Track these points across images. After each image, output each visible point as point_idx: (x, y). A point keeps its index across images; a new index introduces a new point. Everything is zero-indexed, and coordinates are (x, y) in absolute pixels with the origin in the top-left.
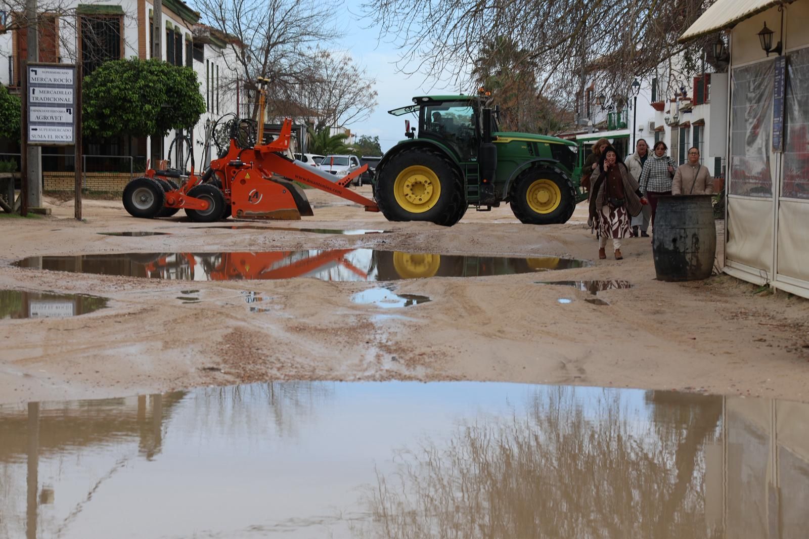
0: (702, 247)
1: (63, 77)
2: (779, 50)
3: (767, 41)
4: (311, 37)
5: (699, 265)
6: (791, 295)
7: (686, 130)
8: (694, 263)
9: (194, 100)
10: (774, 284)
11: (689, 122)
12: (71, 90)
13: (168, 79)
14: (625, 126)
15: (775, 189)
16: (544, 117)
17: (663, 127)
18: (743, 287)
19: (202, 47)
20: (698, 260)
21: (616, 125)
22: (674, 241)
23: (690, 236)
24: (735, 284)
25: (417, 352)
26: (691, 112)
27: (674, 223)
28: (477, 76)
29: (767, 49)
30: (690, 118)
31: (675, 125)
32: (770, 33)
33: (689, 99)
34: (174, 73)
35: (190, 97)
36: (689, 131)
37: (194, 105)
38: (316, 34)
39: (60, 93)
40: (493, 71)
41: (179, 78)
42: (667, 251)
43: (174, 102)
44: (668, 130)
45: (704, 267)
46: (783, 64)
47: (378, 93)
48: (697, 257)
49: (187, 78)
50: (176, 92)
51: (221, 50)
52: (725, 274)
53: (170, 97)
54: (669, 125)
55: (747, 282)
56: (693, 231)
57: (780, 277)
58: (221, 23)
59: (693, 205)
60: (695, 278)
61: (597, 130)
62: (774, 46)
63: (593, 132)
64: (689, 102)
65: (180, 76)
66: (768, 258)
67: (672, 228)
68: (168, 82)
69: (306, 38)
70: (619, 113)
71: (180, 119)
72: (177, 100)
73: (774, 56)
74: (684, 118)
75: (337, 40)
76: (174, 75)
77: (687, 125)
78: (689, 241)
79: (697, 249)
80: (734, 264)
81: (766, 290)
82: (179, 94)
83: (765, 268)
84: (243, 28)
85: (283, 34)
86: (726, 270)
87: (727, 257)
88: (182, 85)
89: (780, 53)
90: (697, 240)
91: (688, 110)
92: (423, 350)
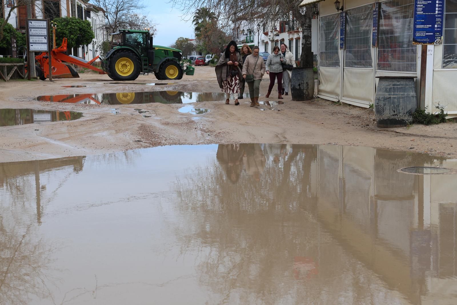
0: (310, 87)
1: (42, 24)
2: (342, 9)
3: (338, 6)
4: (134, 8)
5: (308, 94)
6: (350, 105)
7: (277, 42)
8: (307, 93)
9: (90, 33)
10: (342, 101)
11: (278, 40)
12: (46, 30)
13: (80, 25)
14: (252, 42)
15: (341, 64)
16: (221, 38)
17: (268, 41)
18: (327, 102)
19: (90, 12)
20: (308, 92)
21: (249, 41)
22: (299, 85)
23: (305, 83)
24: (324, 101)
25: (217, 132)
26: (279, 36)
27: (299, 78)
28: (195, 23)
29: (338, 9)
30: (279, 38)
31: (272, 41)
32: (339, 2)
33: (278, 31)
34: (82, 23)
35: (88, 32)
36: (278, 43)
37: (90, 35)
38: (135, 7)
39: (42, 31)
40: (200, 21)
41: (84, 25)
42: (297, 89)
43: (82, 34)
44: (270, 43)
45: (310, 95)
46: (344, 15)
47: (157, 30)
48: (308, 91)
49: (87, 24)
50: (83, 30)
51: (97, 13)
52: (319, 97)
53: (80, 32)
54: (270, 41)
55: (329, 100)
56: (306, 81)
57: (344, 98)
58: (98, 2)
59: (306, 71)
60: (307, 99)
61: (241, 43)
62: (340, 8)
63: (240, 44)
64: (278, 32)
65: (84, 24)
66: (339, 91)
67: (298, 80)
68: (80, 26)
69: (132, 8)
70: (250, 37)
71: (85, 41)
72: (84, 33)
73: (340, 11)
74: (276, 38)
75: (144, 9)
76: (82, 24)
77: (277, 41)
78: (305, 85)
79: (308, 88)
80: (322, 94)
81: (338, 103)
82: (84, 31)
83: (337, 95)
84: (107, 4)
85: (122, 7)
86: (319, 96)
87: (319, 91)
88: (85, 27)
89: (343, 11)
90: (308, 84)
91: (277, 35)
92: (219, 131)
